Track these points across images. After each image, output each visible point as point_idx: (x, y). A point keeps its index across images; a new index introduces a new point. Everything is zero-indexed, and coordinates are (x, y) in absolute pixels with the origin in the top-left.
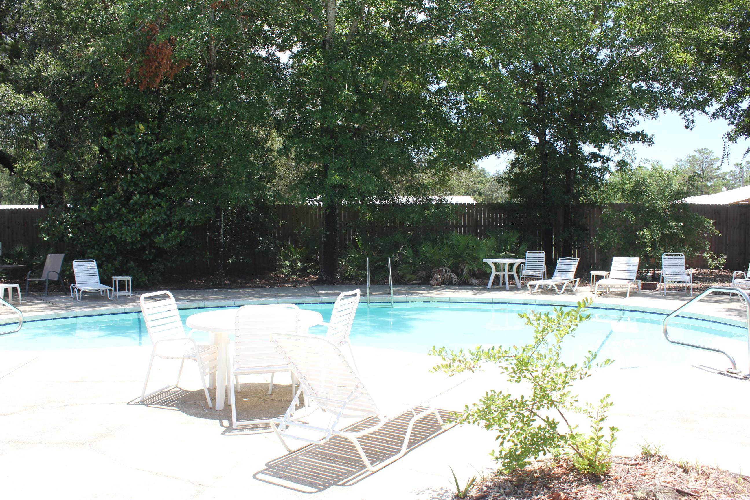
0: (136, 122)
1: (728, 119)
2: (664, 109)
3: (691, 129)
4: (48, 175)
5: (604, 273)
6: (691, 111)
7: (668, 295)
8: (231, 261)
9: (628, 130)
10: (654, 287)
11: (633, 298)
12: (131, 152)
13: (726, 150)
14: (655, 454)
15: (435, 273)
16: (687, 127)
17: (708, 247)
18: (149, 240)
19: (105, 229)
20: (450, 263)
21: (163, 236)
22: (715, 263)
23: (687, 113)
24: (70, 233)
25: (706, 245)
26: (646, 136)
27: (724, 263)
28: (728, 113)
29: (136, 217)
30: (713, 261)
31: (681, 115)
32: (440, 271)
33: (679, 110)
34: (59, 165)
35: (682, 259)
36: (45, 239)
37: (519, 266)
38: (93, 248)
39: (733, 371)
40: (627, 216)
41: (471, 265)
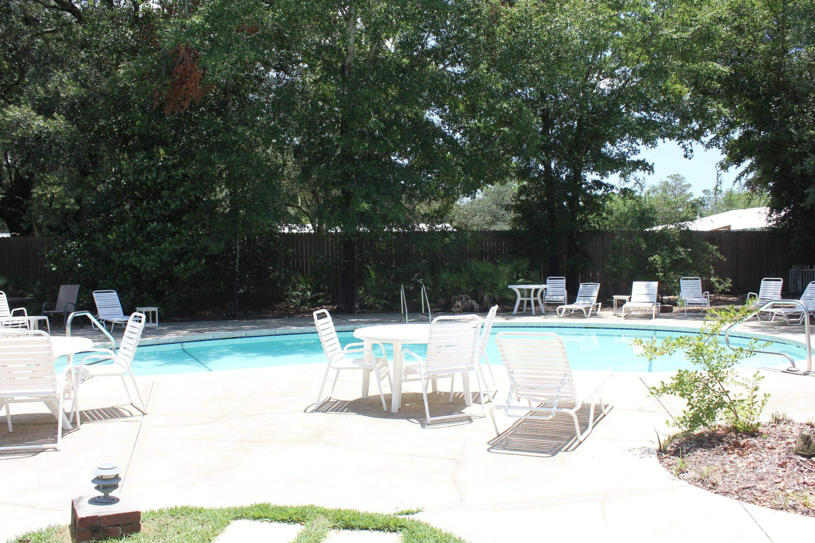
0: (155, 146)
1: (720, 148)
2: (664, 139)
3: (690, 159)
4: (72, 201)
5: (626, 297)
6: (690, 141)
7: (687, 317)
8: (242, 291)
9: (629, 158)
10: (669, 310)
11: (658, 320)
12: (150, 177)
13: (720, 178)
14: (783, 418)
15: (455, 300)
16: (686, 156)
17: (713, 272)
18: (164, 270)
19: (121, 258)
20: (471, 290)
21: (182, 265)
22: (721, 287)
23: (686, 142)
24: (79, 263)
25: (711, 270)
26: (647, 164)
27: (729, 287)
28: (721, 143)
29: (153, 245)
30: (720, 285)
31: (679, 144)
32: (460, 299)
33: (677, 140)
34: (79, 190)
35: (698, 283)
36: (54, 269)
37: (542, 292)
38: (105, 278)
39: (793, 369)
40: (639, 242)
41: (491, 292)
